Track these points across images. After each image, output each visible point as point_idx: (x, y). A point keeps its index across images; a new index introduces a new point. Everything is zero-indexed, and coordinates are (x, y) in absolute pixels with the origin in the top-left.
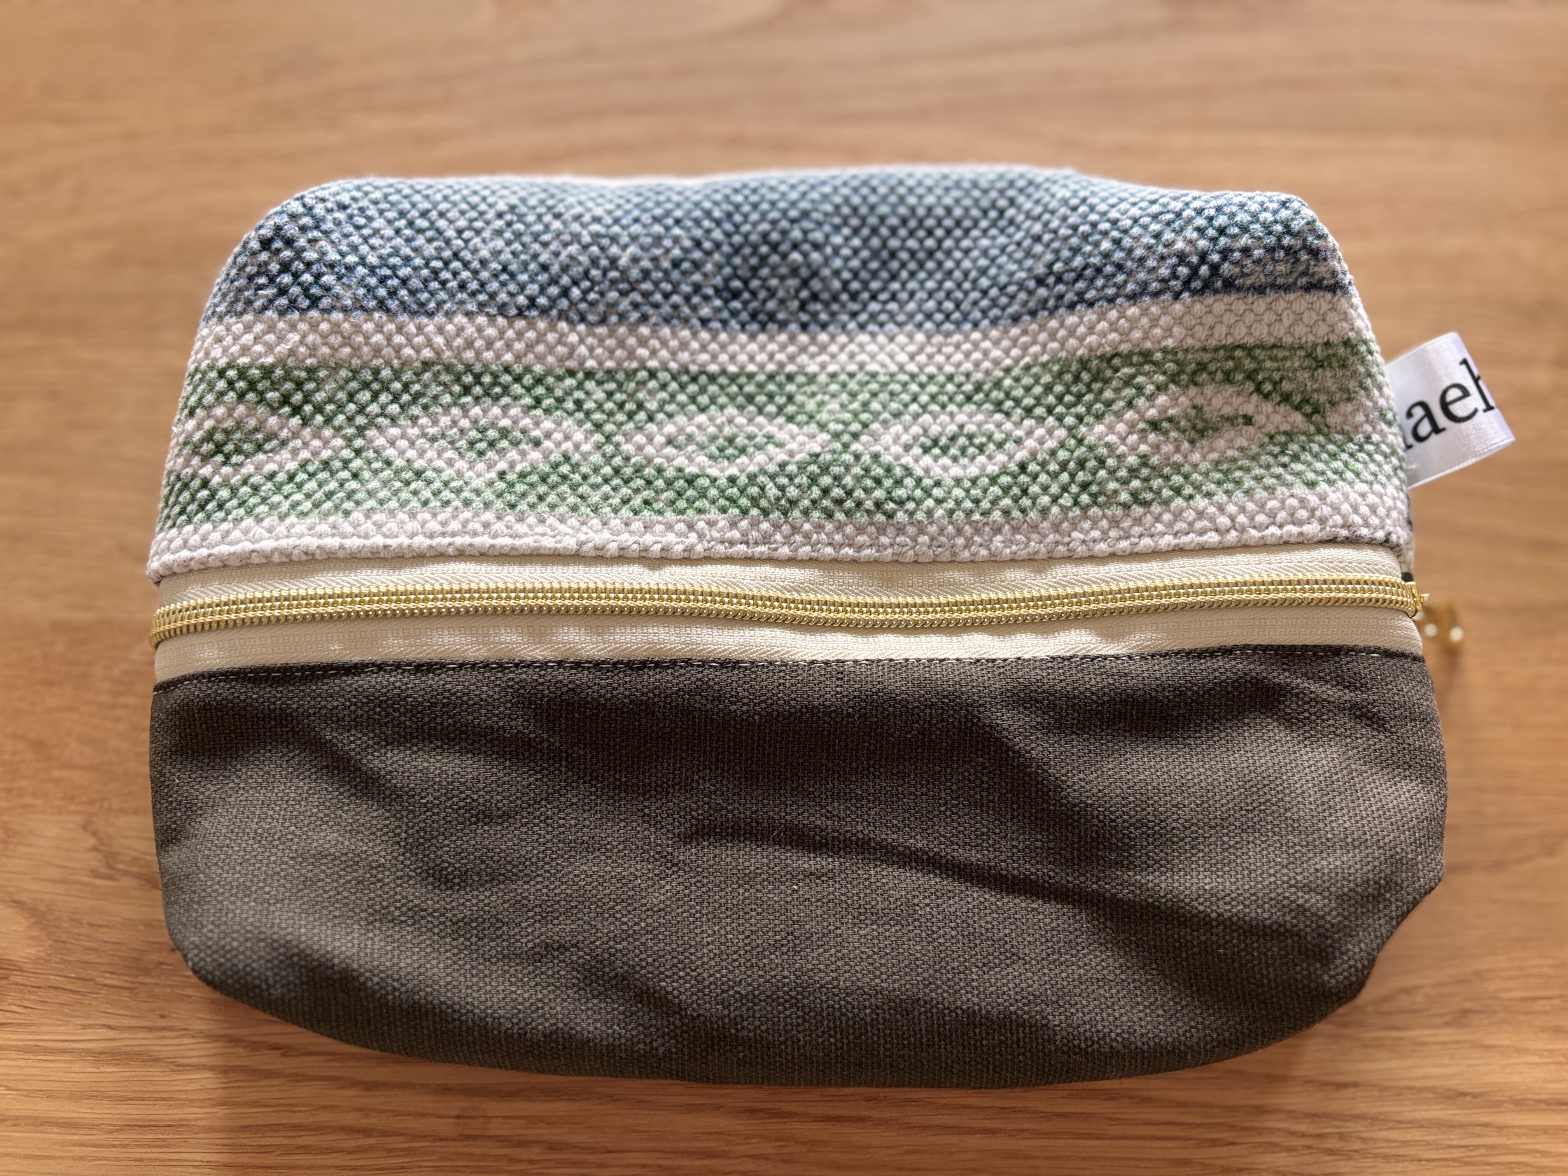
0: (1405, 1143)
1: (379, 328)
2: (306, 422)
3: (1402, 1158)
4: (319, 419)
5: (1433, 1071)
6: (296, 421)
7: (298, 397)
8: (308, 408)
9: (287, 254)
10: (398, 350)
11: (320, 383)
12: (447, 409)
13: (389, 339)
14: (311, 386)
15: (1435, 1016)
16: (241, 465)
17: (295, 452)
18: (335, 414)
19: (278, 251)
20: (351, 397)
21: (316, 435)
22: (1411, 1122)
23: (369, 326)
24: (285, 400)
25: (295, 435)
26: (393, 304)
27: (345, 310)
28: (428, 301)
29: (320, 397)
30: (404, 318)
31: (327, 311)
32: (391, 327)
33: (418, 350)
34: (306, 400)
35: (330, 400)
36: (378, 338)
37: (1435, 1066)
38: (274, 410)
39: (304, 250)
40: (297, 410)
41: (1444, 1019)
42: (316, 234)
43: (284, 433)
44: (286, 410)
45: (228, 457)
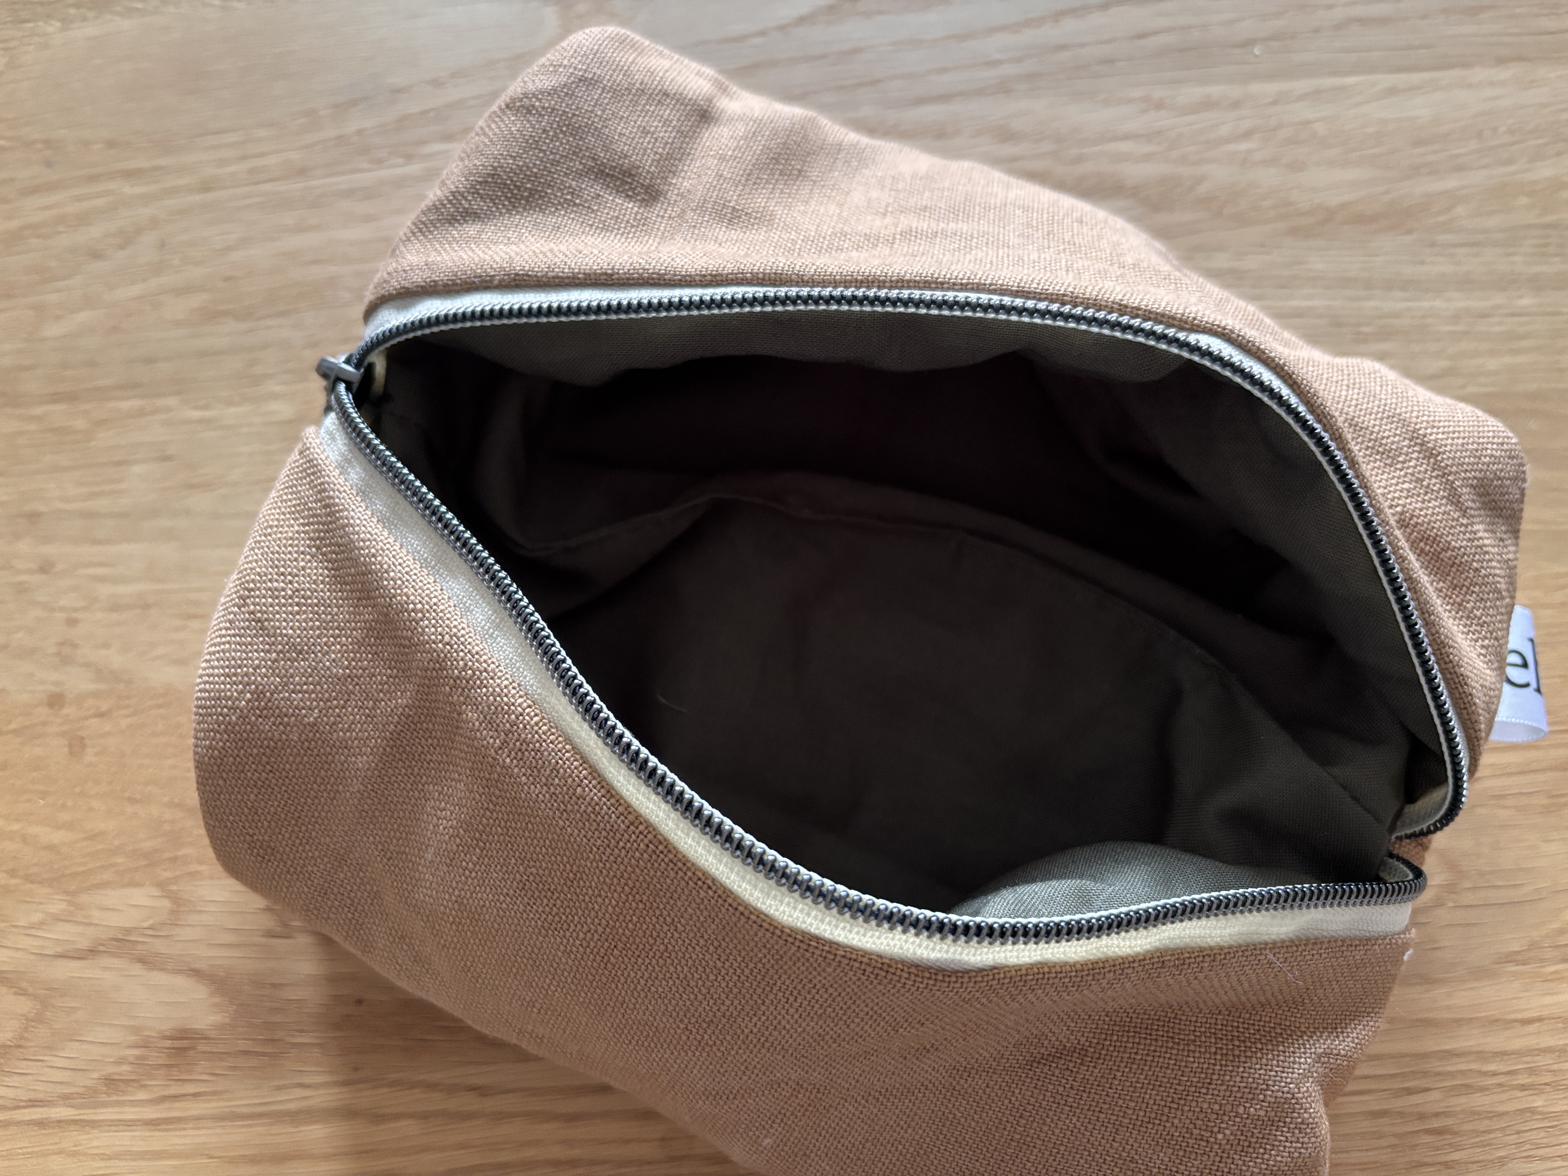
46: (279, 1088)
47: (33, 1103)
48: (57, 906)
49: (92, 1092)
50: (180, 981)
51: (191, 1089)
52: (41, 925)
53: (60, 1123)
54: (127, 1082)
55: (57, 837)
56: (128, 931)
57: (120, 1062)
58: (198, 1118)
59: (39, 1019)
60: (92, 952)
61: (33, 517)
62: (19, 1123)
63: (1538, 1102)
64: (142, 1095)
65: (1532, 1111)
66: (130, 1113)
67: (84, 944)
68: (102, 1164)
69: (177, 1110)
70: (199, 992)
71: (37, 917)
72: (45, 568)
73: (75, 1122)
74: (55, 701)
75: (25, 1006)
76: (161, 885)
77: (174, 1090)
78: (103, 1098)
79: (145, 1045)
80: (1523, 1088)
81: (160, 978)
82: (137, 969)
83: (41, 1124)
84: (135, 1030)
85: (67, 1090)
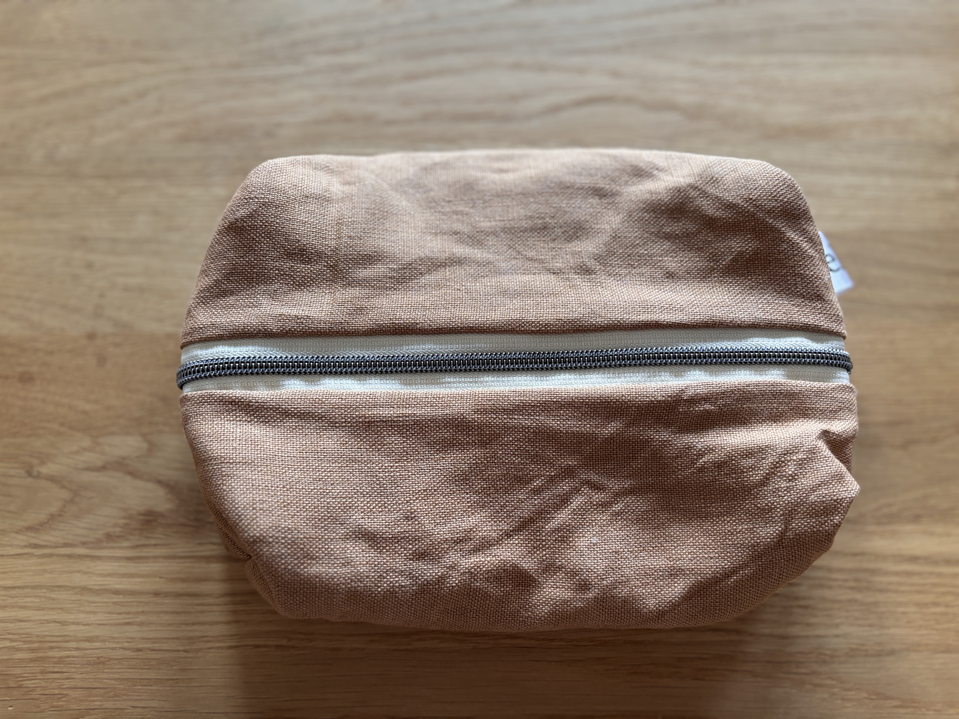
46: (200, 544)
47: (66, 545)
48: (86, 442)
49: (99, 541)
50: (150, 485)
51: (153, 542)
52: (77, 452)
53: (81, 557)
54: (118, 537)
55: (88, 407)
56: (124, 458)
57: (115, 525)
58: (155, 557)
59: (72, 501)
60: (103, 468)
61: (84, 240)
62: (58, 555)
63: (859, 596)
64: (126, 544)
65: (855, 601)
66: (118, 553)
67: (99, 463)
68: (102, 579)
69: (144, 552)
70: (161, 492)
71: (75, 448)
72: (89, 266)
73: (88, 556)
74: (91, 336)
75: (65, 494)
76: (144, 436)
77: (143, 542)
78: (105, 544)
79: (130, 517)
80: (852, 588)
81: (139, 483)
82: (128, 478)
83: (70, 556)
84: (125, 510)
85: (85, 539)
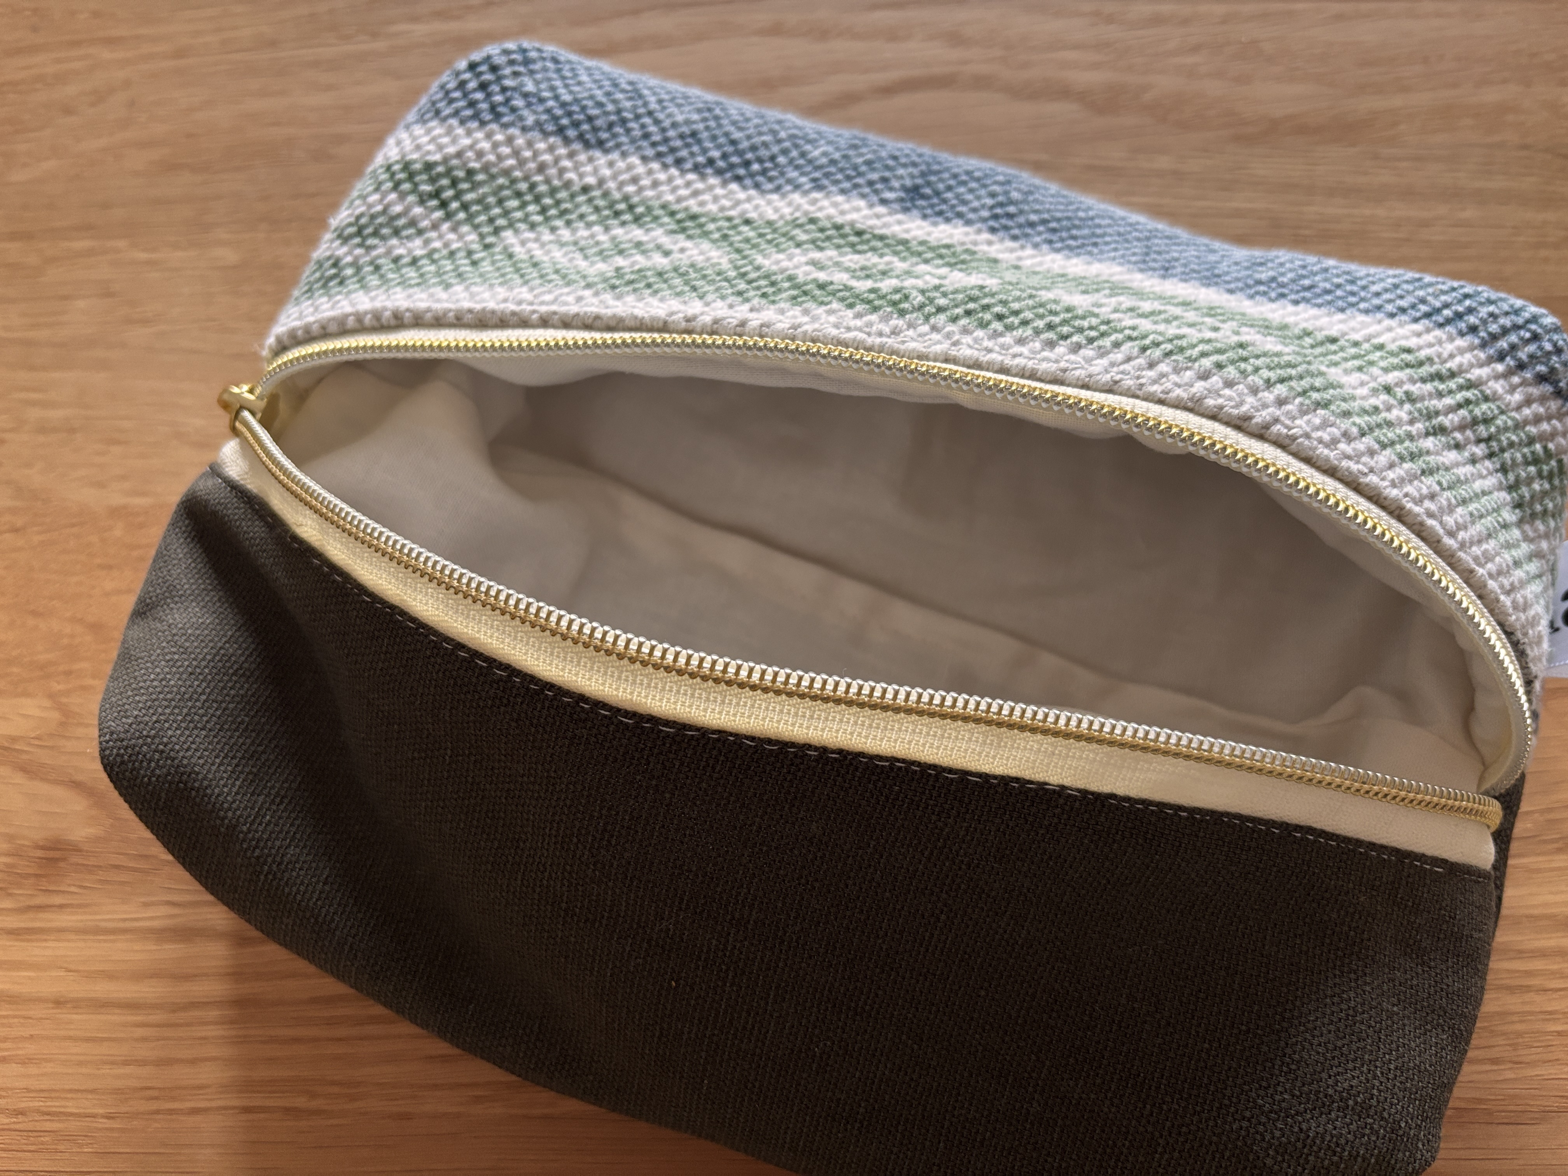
0: (1529, 974)
1: (551, 149)
2: (449, 216)
3: (1528, 989)
4: (462, 215)
5: (1551, 898)
6: (439, 214)
7: (449, 193)
8: (455, 205)
9: (488, 77)
10: (562, 171)
11: (475, 186)
12: (589, 225)
13: (557, 160)
14: (465, 186)
15: (1545, 842)
16: (374, 247)
17: (427, 242)
18: (478, 213)
19: (481, 74)
20: (500, 202)
21: (454, 229)
22: (1532, 951)
23: (541, 146)
24: (436, 194)
25: (435, 226)
26: (572, 133)
27: (524, 129)
28: (607, 140)
29: (469, 197)
30: (577, 146)
31: (505, 126)
32: (562, 151)
33: (581, 176)
34: (457, 196)
35: (479, 201)
36: (547, 158)
37: (1551, 893)
38: (422, 202)
39: (505, 77)
40: (444, 205)
41: (1556, 845)
42: (521, 69)
43: (425, 223)
44: (434, 203)
45: (364, 239)
